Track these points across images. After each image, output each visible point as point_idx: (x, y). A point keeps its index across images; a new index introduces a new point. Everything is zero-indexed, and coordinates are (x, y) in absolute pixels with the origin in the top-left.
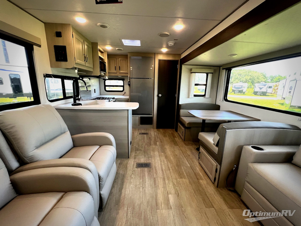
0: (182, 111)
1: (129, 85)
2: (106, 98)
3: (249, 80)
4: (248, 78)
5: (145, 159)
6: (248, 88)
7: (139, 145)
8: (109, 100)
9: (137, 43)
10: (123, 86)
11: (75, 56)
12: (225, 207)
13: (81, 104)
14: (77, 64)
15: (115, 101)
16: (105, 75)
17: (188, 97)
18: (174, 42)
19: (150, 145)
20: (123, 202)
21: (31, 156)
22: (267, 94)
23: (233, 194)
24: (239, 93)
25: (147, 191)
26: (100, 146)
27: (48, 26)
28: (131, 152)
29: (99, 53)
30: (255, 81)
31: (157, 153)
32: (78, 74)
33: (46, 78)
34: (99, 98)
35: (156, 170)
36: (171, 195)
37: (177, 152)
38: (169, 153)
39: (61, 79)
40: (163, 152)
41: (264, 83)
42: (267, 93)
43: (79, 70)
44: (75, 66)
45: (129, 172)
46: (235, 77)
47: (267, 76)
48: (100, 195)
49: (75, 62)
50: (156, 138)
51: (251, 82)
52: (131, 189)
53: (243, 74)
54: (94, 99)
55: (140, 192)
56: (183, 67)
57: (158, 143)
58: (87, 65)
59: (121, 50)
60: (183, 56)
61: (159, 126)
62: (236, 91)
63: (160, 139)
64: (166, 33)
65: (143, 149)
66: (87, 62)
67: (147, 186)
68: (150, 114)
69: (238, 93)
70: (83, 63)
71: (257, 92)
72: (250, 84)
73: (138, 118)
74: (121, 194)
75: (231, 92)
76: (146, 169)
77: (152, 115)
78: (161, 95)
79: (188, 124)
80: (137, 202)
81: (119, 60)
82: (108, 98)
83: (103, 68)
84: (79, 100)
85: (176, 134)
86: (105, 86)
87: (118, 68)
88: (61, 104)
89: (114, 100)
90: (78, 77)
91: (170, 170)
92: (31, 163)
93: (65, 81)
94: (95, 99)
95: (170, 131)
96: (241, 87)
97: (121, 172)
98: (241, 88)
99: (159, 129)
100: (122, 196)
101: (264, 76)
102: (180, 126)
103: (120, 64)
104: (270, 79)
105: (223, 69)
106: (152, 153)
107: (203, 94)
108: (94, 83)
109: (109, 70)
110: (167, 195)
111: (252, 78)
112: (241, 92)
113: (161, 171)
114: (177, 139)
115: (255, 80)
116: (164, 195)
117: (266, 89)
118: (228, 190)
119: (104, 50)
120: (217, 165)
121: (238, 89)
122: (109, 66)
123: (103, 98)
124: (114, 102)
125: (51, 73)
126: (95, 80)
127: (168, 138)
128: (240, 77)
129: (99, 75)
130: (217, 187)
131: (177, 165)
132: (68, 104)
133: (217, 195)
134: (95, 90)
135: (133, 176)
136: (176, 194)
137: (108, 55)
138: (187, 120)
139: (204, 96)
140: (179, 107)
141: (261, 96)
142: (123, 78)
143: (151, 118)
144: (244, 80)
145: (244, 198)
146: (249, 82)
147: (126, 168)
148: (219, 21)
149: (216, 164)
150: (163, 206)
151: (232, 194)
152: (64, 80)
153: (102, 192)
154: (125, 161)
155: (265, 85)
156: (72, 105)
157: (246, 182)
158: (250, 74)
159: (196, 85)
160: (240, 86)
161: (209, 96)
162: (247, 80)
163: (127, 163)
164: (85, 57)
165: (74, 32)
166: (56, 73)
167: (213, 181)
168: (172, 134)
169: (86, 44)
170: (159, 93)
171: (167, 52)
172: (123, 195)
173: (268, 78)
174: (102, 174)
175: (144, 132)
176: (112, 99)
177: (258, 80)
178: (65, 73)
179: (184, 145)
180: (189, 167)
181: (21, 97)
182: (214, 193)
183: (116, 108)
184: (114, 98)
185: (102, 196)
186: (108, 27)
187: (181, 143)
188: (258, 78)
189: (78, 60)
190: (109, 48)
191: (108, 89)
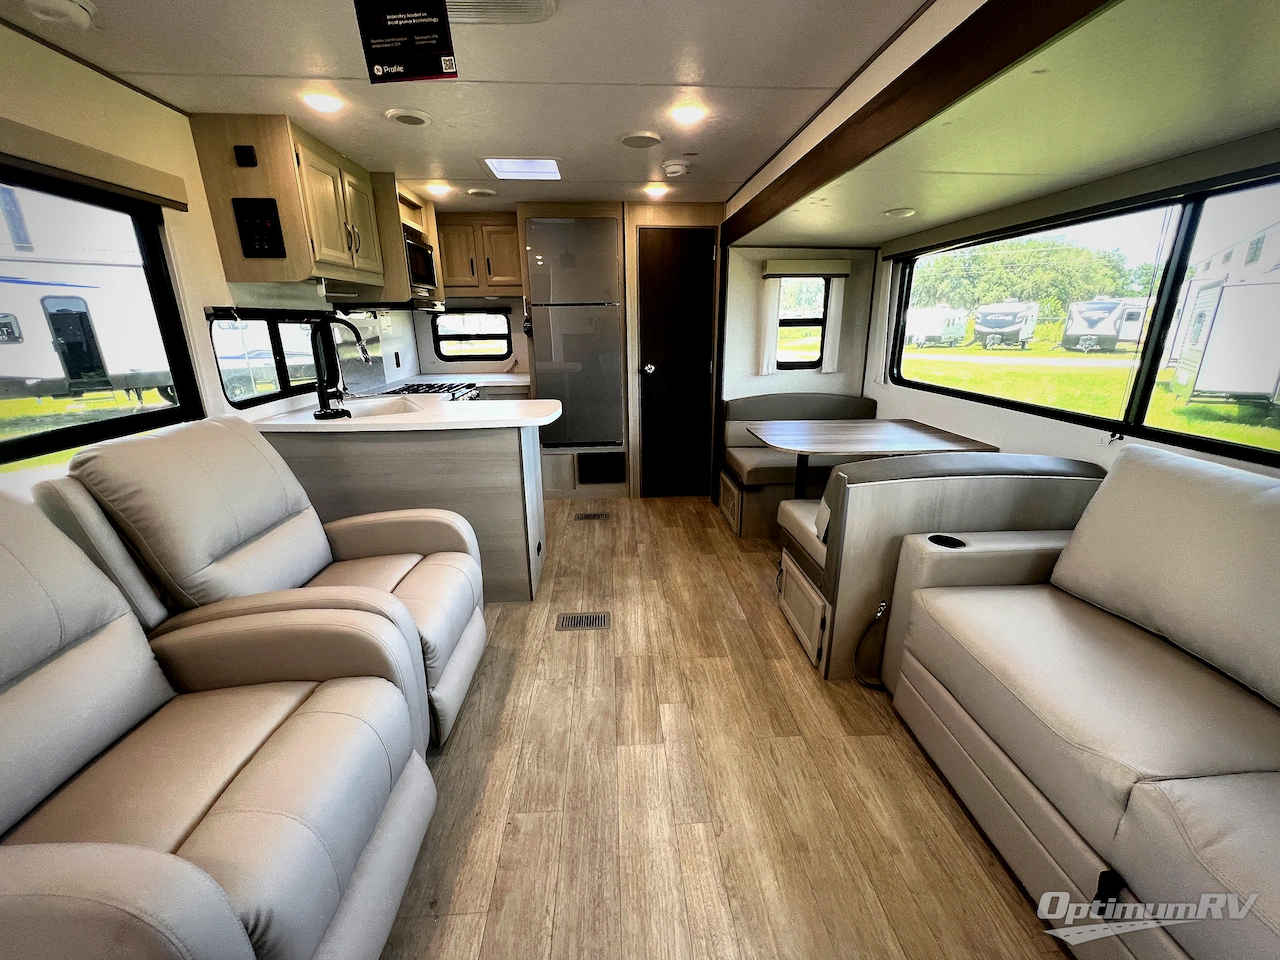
0: (734, 429)
1: (529, 332)
2: (440, 388)
3: (1050, 289)
4: (1046, 278)
5: (591, 603)
6: (1041, 322)
7: (570, 558)
8: (453, 395)
9: (547, 170)
10: (507, 337)
11: (311, 236)
12: (838, 733)
13: (346, 413)
14: (320, 263)
15: (478, 395)
16: (433, 295)
17: (757, 373)
18: (685, 163)
19: (613, 553)
20: (509, 728)
21: (203, 583)
22: (1119, 346)
23: (875, 699)
24: (1003, 346)
25: (589, 698)
26: (425, 556)
27: (202, 124)
28: (541, 580)
29: (403, 210)
30: (1075, 293)
31: (633, 582)
32: (328, 299)
33: (215, 322)
34: (413, 389)
35: (625, 633)
36: (666, 705)
37: (708, 575)
38: (679, 579)
39: (265, 323)
40: (655, 578)
41: (1107, 299)
42: (1120, 341)
43: (332, 286)
44: (315, 273)
45: (532, 643)
46: (990, 276)
47: (1127, 267)
48: (431, 702)
49: (315, 257)
50: (638, 530)
51: (1059, 298)
52: (535, 692)
53: (1025, 261)
54: (394, 392)
55: (567, 700)
56: (733, 253)
57: (641, 548)
58: (358, 263)
59: (489, 195)
60: (732, 210)
61: (653, 487)
62: (991, 336)
63: (652, 534)
64: (648, 134)
65: (584, 571)
66: (357, 251)
67: (590, 681)
68: (614, 444)
69: (999, 347)
70: (343, 257)
71: (1076, 340)
72: (1052, 303)
73: (570, 457)
74: (502, 706)
75: (972, 343)
76: (591, 633)
77: (621, 444)
78: (653, 368)
79: (750, 473)
80: (555, 727)
81: (485, 233)
82: (450, 387)
83: (421, 270)
84: (339, 396)
85: (713, 515)
86: (438, 339)
87: (481, 266)
88: (276, 415)
89: (474, 393)
90: (329, 308)
91: (673, 631)
92: (202, 605)
93: (282, 327)
94: (398, 393)
95: (691, 505)
96: (1010, 318)
97: (504, 644)
98: (1013, 323)
99: (650, 499)
100: (505, 713)
101: (1114, 267)
102: (725, 484)
103: (487, 249)
104: (1139, 281)
105: (885, 259)
106: (616, 581)
107: (815, 357)
108: (391, 331)
109: (446, 275)
110: (654, 707)
111: (1060, 278)
112: (1010, 339)
113: (644, 638)
114: (714, 532)
115: (1075, 285)
116: (644, 706)
117: (1115, 324)
118: (860, 684)
119: (421, 198)
120: (824, 607)
121: (999, 330)
122: (447, 259)
123: (430, 388)
124: (471, 399)
125: (228, 303)
126: (395, 318)
127: (680, 530)
128: (1011, 275)
129: (407, 297)
130: (826, 677)
131: (703, 618)
132: (302, 414)
133: (821, 701)
134: (397, 355)
135: (544, 655)
136: (684, 700)
137: (438, 214)
138: (747, 460)
139: (816, 365)
140: (724, 411)
141: (1093, 354)
142: (504, 303)
143: (621, 459)
144: (1028, 286)
145: (900, 701)
146: (1048, 296)
147: (523, 631)
148: (830, 94)
149: (820, 604)
150: (637, 734)
151: (873, 699)
152: (280, 325)
153: (435, 694)
154: (519, 612)
155: (1110, 310)
156: (317, 417)
157: (907, 653)
158: (1054, 260)
159: (784, 323)
160: (1007, 315)
161: (835, 366)
162: (1039, 288)
163: (526, 617)
164: (349, 234)
165: (302, 145)
166: (249, 302)
167: (814, 659)
168: (699, 514)
169: (349, 182)
170: (644, 362)
171: (668, 196)
172: (509, 709)
173: (1132, 277)
174: (431, 637)
175: (593, 512)
176: (465, 390)
177: (1087, 287)
178: (281, 297)
179: (737, 552)
180: (743, 621)
181: (100, 390)
182: (813, 695)
183: (476, 422)
184: (474, 385)
185: (436, 704)
186: (428, 122)
187: (727, 544)
188: (1087, 279)
189: (325, 250)
190: (440, 190)
191: (447, 348)
